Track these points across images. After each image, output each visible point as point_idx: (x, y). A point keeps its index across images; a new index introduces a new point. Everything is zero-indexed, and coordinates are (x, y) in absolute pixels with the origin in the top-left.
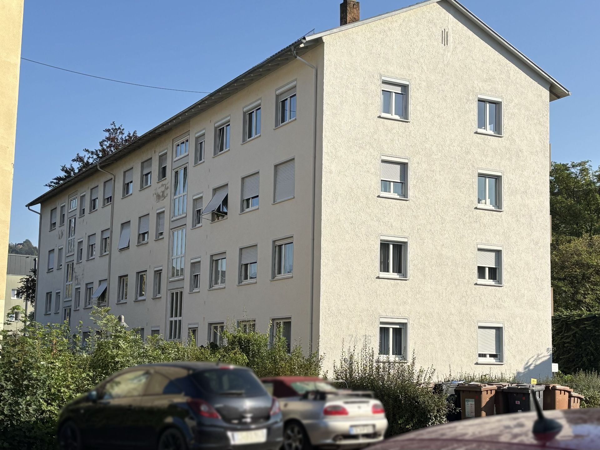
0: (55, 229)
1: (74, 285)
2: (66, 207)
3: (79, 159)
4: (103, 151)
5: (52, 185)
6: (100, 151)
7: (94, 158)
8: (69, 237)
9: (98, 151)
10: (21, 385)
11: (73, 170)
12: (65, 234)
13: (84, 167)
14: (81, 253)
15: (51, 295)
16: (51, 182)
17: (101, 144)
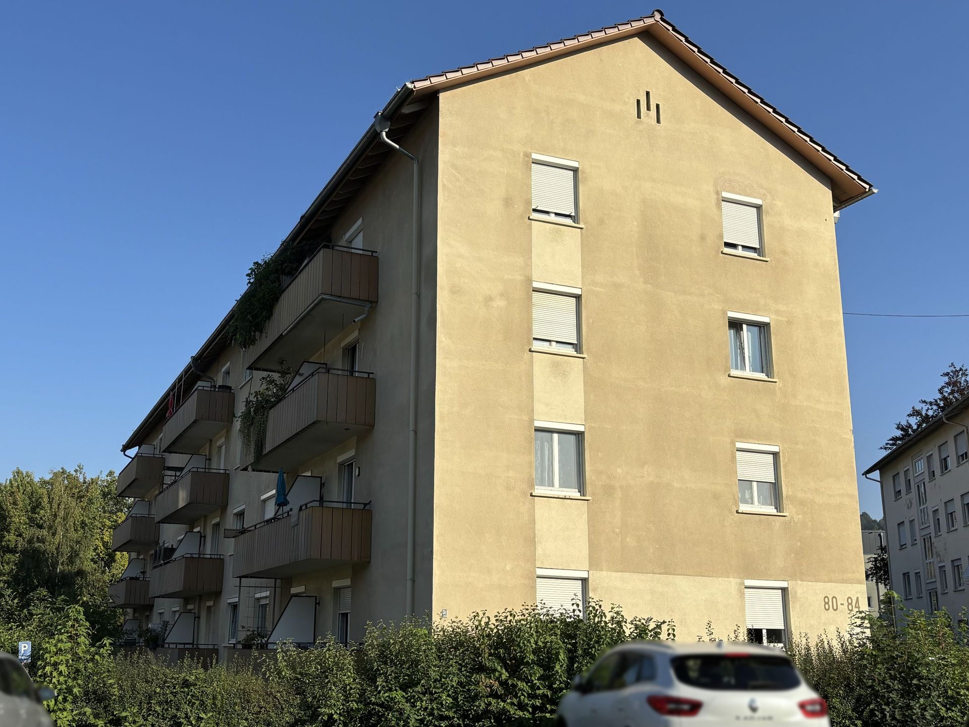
0: (901, 497)
1: (935, 562)
2: (911, 470)
3: (916, 413)
4: (944, 399)
5: (888, 448)
6: (941, 400)
7: (934, 409)
8: (920, 506)
9: (938, 400)
10: (910, 685)
11: (910, 426)
12: (914, 501)
13: (923, 421)
14: (939, 524)
15: (909, 576)
16: (887, 444)
17: (941, 391)
